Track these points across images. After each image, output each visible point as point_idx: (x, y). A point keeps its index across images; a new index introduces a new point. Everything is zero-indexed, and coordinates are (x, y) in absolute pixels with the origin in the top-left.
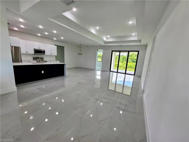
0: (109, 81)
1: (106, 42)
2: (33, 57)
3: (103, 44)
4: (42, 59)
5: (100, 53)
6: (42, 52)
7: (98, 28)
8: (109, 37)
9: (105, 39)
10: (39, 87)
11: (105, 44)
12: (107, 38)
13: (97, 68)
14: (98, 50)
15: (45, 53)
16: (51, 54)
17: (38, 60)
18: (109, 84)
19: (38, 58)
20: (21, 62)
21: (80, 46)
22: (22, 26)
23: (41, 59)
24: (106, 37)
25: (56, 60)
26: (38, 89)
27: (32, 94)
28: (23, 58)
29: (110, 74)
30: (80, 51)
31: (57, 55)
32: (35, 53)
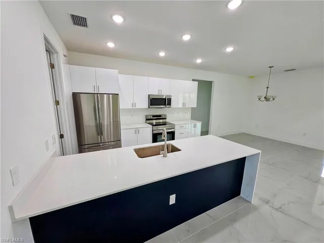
2: (146, 116)
4: (163, 118)
16: (184, 104)
25: (191, 119)
30: (267, 88)
31: (196, 107)
32: (150, 107)
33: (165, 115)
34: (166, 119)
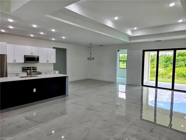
0: (142, 104)
1: (131, 38)
2: (23, 68)
3: (127, 40)
4: (35, 69)
5: (123, 55)
6: (35, 59)
7: (116, 18)
8: (135, 28)
9: (129, 33)
10: (28, 114)
11: (130, 41)
12: (133, 31)
13: (118, 79)
14: (118, 51)
15: (38, 61)
16: (47, 61)
17: (29, 71)
18: (142, 110)
19: (29, 68)
20: (6, 76)
21: (90, 47)
22: (11, 27)
23: (33, 69)
24: (132, 29)
25: (54, 70)
26: (27, 118)
27: (19, 126)
28: (9, 70)
29: (142, 90)
30: (91, 53)
31: (55, 63)
32: (26, 62)
33: (36, 68)
34: (36, 69)
